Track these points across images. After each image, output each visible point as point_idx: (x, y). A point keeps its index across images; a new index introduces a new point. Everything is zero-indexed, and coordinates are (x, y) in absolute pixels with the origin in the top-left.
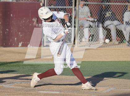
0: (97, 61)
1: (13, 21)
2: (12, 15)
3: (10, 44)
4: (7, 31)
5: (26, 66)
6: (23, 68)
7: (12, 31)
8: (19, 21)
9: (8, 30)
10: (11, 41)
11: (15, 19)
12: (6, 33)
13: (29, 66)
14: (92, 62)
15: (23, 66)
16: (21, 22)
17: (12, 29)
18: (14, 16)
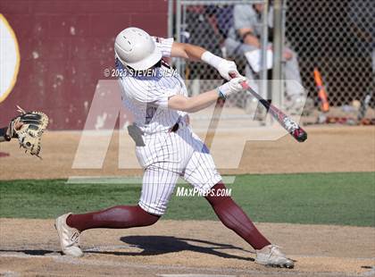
0: (342, 173)
1: (77, 50)
2: (73, 30)
3: (67, 120)
4: (59, 79)
5: (122, 193)
6: (112, 198)
7: (73, 81)
8: (95, 48)
9: (61, 77)
10: (71, 111)
11: (83, 40)
12: (55, 86)
13: (129, 192)
14: (325, 174)
15: (110, 191)
16: (103, 51)
17: (74, 72)
18: (82, 31)
